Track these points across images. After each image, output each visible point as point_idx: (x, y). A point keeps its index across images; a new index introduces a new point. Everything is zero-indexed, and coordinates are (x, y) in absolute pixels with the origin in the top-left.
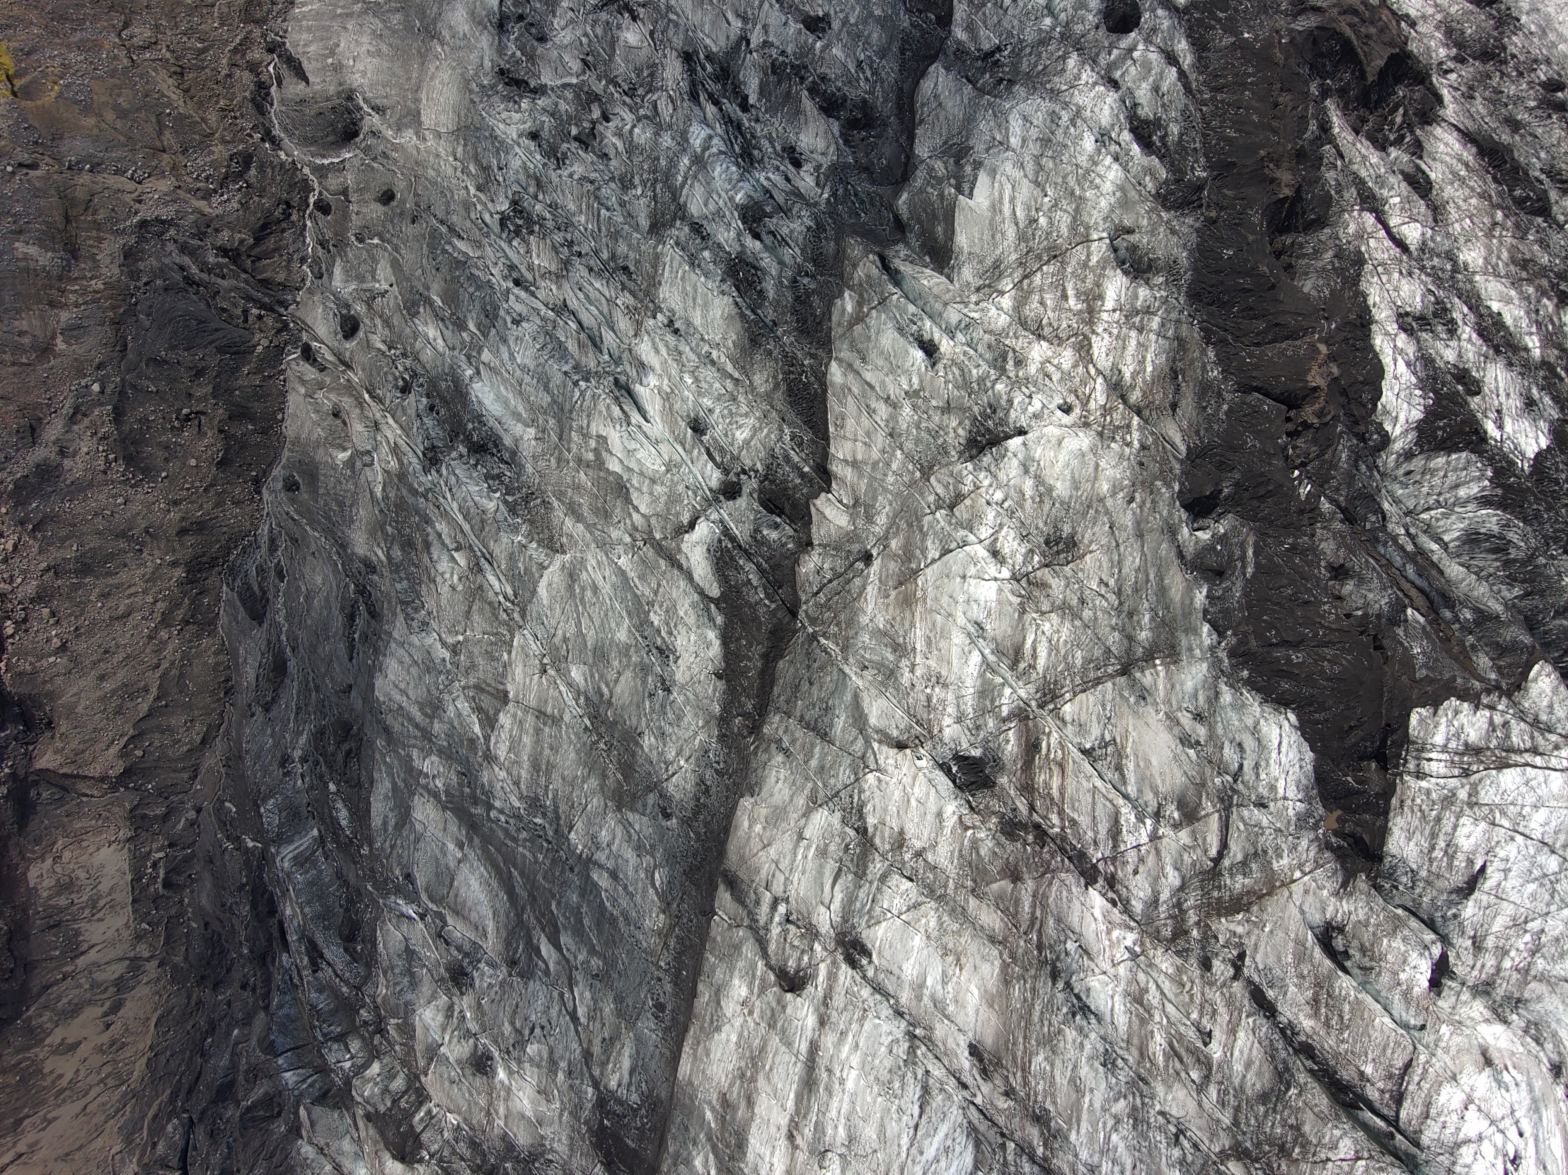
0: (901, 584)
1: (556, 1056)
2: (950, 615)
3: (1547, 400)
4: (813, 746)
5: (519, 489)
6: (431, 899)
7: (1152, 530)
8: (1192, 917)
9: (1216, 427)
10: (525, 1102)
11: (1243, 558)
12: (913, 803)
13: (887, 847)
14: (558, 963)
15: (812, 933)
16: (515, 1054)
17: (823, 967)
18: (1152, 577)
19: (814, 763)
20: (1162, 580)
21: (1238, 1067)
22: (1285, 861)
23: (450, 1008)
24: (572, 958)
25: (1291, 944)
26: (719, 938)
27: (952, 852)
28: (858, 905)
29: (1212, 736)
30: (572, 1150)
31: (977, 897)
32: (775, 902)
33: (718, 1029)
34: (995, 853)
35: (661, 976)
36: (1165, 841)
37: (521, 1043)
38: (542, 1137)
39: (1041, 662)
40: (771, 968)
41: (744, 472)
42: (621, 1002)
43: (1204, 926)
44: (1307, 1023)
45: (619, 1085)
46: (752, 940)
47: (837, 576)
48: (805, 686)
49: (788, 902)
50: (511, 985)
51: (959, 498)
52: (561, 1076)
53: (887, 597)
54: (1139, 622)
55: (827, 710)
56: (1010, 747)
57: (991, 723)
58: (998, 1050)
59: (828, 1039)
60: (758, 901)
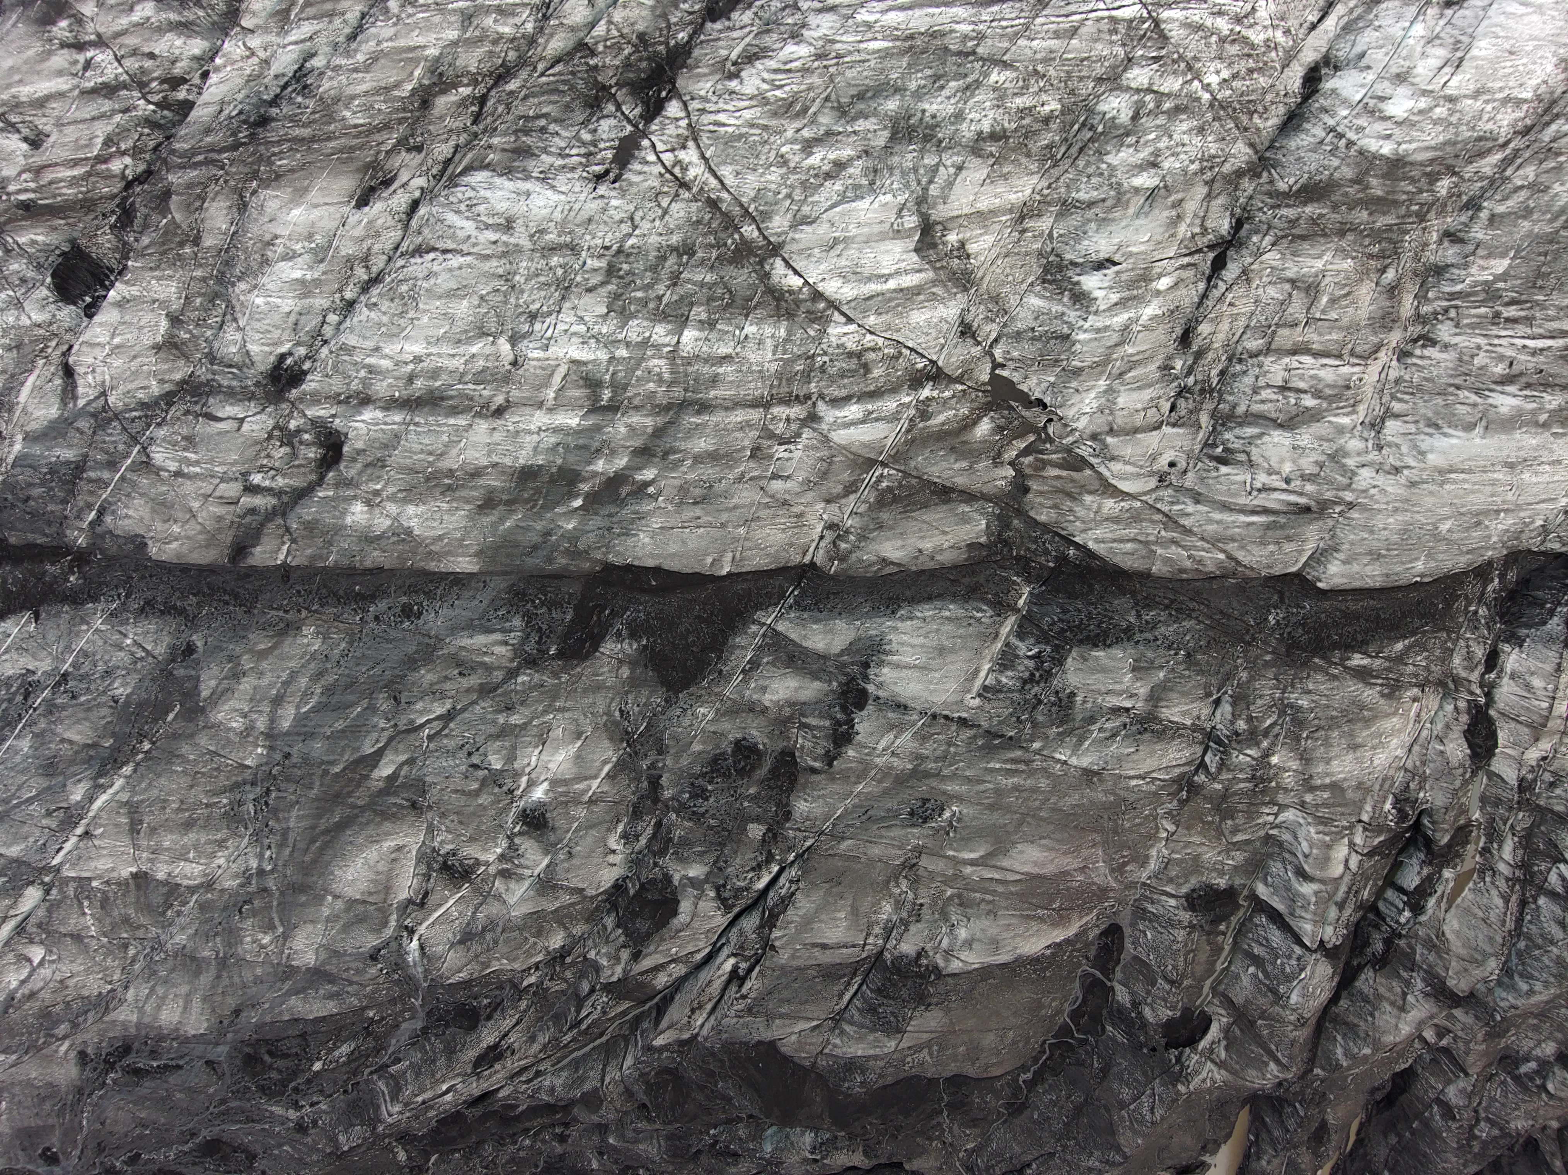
1: (494, 730)
4: (90, 481)
6: (385, 924)
10: (559, 758)
12: (117, 340)
13: (181, 362)
14: (396, 750)
16: (509, 783)
17: (309, 413)
19: (106, 475)
24: (386, 735)
26: (309, 552)
27: (158, 279)
28: (235, 383)
31: (200, 236)
32: (251, 489)
33: (409, 531)
35: (370, 616)
36: (101, 30)
37: (495, 777)
38: (596, 727)
40: (322, 477)
42: (415, 661)
45: (507, 643)
46: (298, 510)
48: (32, 504)
49: (245, 475)
50: (439, 804)
52: (515, 719)
55: (52, 472)
56: (40, 238)
57: (15, 267)
58: (358, 170)
59: (381, 388)
60: (252, 511)
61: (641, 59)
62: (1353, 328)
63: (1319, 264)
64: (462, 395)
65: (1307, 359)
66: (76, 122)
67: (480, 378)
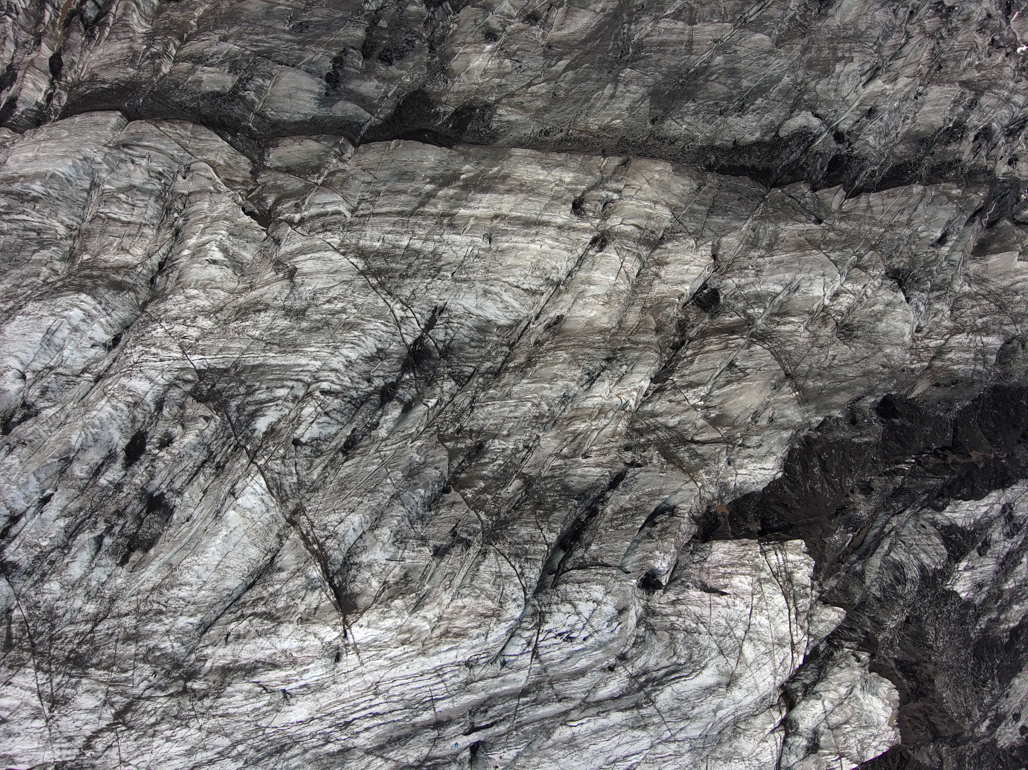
0: (809, 241)
1: (508, 77)
2: (801, 270)
3: (984, 596)
4: (705, 205)
5: (806, 20)
7: (869, 380)
8: (652, 437)
9: (930, 410)
10: (477, 63)
11: (861, 436)
12: (686, 267)
13: (656, 257)
14: (556, 72)
15: (605, 216)
16: (502, 53)
17: (588, 224)
18: (843, 384)
19: (696, 207)
20: (843, 390)
21: (579, 471)
22: (705, 477)
23: (511, 17)
24: (560, 79)
25: (658, 488)
26: (591, 162)
27: (663, 292)
28: (625, 241)
29: (763, 429)
30: (457, 93)
31: (642, 311)
33: (543, 168)
34: (668, 317)
35: (564, 132)
36: (695, 413)
37: (509, 56)
38: (459, 75)
39: (783, 328)
40: (583, 194)
41: (850, 144)
42: (544, 110)
43: (649, 444)
44: (608, 510)
45: (500, 115)
46: (596, 181)
47: (804, 207)
48: (737, 197)
49: (620, 199)
50: (538, 47)
51: (864, 269)
52: (497, 80)
53: (799, 235)
54: (817, 380)
55: (725, 211)
56: (728, 318)
57: (740, 305)
58: (563, 332)
59: (552, 232)
60: (617, 181)
61: (428, 371)
62: (103, 232)
63: (117, 258)
64: (514, 225)
65: (123, 218)
66: (707, 370)
67: (505, 232)
